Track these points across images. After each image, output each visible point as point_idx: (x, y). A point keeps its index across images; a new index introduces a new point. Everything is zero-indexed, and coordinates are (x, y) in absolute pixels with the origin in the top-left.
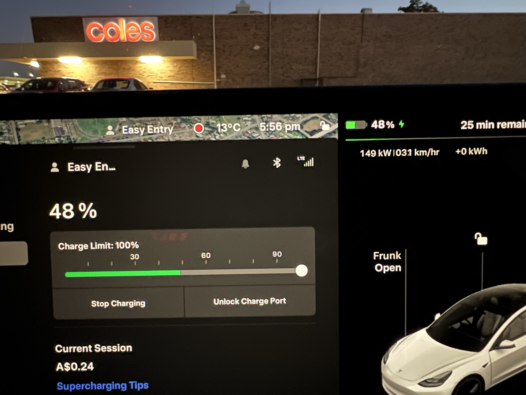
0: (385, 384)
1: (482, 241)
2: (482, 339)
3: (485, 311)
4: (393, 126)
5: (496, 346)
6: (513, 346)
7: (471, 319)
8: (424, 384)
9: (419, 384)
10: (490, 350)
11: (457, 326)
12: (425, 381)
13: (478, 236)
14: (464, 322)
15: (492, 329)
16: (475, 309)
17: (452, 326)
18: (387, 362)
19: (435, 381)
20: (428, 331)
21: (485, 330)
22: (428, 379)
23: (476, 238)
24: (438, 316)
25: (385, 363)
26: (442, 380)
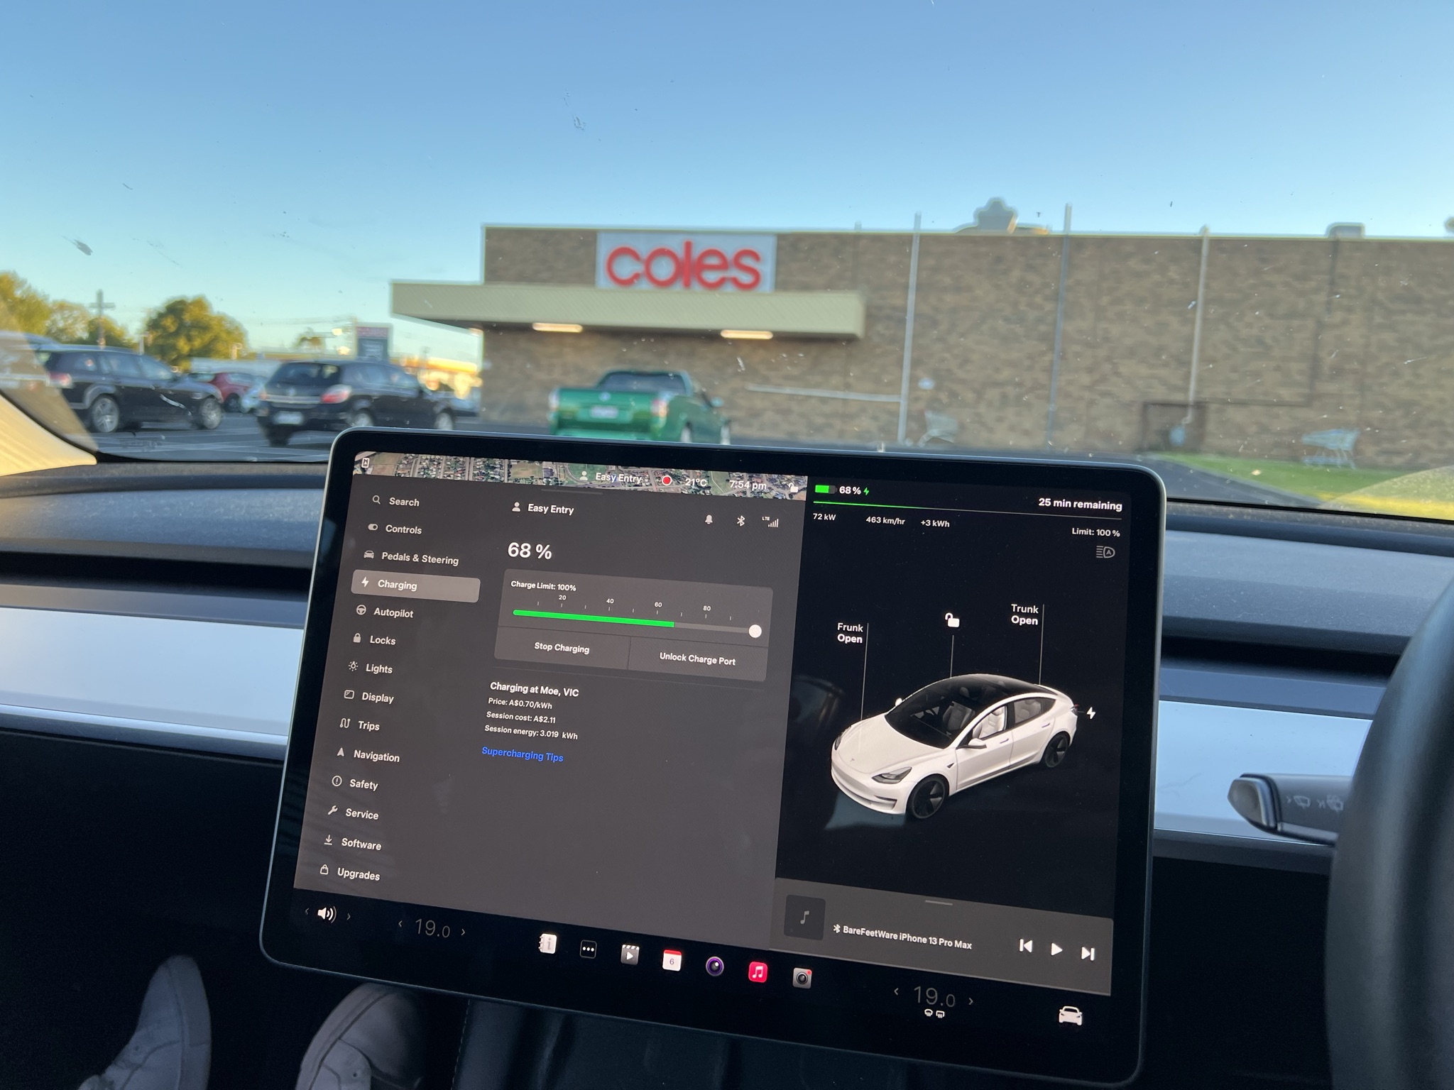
0: (834, 774)
1: (954, 622)
2: (949, 734)
3: (953, 702)
4: (859, 492)
5: (964, 744)
6: (984, 747)
7: (936, 710)
8: (879, 779)
9: (873, 778)
10: (957, 748)
11: (920, 715)
12: (880, 775)
13: (949, 617)
14: (928, 711)
15: (962, 721)
16: (943, 698)
17: (916, 715)
18: (838, 749)
19: (892, 777)
20: (886, 717)
21: (953, 723)
22: (884, 774)
23: (946, 618)
24: (899, 702)
25: (836, 749)
26: (899, 777)
